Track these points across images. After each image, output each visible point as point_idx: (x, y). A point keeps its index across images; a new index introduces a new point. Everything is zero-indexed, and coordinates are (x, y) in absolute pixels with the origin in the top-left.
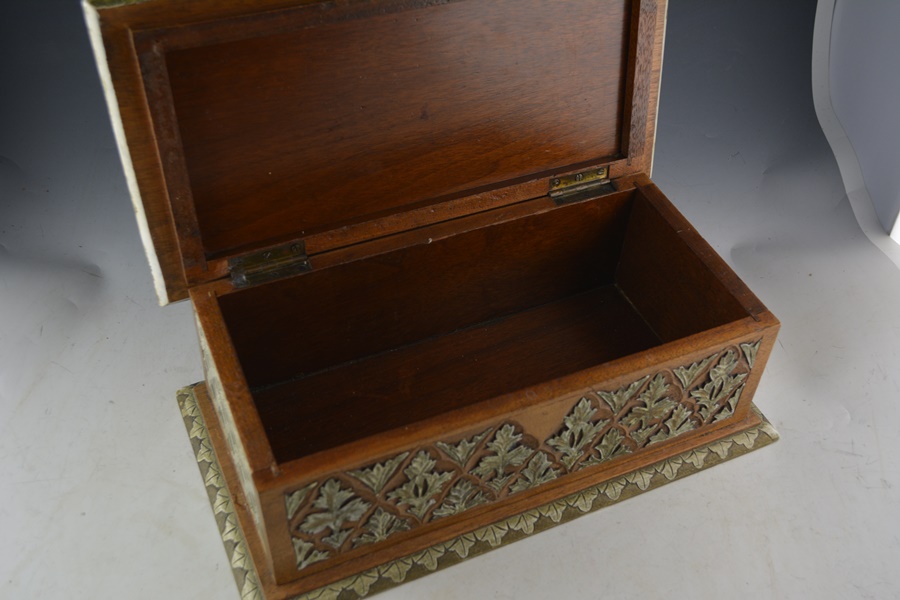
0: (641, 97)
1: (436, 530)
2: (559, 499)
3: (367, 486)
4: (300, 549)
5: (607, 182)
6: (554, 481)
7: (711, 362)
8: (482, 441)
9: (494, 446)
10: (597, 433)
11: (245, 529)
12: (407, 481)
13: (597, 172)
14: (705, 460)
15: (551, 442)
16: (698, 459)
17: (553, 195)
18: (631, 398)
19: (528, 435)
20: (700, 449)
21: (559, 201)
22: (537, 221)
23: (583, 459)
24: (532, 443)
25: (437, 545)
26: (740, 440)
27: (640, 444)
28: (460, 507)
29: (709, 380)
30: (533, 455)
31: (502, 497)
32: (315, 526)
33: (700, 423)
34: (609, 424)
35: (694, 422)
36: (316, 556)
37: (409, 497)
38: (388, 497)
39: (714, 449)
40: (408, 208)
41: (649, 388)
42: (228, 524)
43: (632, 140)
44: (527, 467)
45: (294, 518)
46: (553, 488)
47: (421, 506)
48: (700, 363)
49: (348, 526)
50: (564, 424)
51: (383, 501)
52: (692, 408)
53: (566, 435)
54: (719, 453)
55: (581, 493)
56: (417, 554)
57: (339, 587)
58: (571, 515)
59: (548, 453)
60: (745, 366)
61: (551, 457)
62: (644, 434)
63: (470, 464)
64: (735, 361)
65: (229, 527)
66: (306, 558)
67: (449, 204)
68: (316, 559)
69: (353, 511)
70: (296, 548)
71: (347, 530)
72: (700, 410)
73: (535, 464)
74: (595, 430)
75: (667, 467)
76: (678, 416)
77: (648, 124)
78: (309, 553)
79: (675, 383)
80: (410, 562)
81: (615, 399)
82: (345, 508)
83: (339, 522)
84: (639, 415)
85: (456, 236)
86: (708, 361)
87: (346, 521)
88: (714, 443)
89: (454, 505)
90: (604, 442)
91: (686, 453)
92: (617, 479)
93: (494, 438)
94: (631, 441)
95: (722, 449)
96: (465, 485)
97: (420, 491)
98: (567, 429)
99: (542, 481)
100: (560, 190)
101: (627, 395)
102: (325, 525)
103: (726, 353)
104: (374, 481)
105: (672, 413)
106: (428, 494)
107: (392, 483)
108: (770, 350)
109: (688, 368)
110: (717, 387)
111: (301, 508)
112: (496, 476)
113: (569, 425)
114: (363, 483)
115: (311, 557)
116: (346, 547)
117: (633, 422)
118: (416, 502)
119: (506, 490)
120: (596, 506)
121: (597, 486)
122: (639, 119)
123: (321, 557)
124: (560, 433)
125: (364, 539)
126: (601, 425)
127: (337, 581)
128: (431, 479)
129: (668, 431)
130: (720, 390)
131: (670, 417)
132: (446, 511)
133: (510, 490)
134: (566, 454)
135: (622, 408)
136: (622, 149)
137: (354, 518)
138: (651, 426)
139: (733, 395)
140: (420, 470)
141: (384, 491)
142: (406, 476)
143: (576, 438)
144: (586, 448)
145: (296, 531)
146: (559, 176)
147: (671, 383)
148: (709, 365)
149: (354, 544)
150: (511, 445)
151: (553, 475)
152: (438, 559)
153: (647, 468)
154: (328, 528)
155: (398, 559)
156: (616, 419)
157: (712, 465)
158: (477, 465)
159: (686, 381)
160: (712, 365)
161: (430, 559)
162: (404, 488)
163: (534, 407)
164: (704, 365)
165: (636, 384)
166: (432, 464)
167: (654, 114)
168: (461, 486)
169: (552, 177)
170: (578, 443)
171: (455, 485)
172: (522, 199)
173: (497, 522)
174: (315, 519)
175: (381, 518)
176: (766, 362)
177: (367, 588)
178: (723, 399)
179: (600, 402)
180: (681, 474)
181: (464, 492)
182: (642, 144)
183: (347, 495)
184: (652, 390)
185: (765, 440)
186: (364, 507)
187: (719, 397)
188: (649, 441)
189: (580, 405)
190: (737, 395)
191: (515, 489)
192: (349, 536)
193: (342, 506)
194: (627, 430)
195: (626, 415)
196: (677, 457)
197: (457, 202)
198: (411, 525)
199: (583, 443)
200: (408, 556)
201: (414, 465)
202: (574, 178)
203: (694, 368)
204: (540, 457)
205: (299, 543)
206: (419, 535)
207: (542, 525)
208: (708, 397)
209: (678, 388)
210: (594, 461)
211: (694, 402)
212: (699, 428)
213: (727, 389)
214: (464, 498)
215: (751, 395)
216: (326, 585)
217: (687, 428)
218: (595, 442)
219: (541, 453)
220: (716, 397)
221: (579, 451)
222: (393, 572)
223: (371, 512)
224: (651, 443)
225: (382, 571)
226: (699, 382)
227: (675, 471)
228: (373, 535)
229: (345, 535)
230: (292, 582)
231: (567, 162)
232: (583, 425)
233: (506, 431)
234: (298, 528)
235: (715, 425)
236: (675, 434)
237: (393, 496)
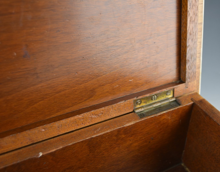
0: (192, 40)
5: (174, 99)
13: (166, 93)
17: (137, 111)
21: (142, 115)
22: (127, 131)
40: (22, 129)
43: (187, 70)
67: (57, 124)
77: (198, 59)
85: (63, 149)
100: (142, 107)
122: (192, 56)
136: (181, 78)
146: (140, 97)
167: (200, 53)
169: (135, 98)
172: (114, 116)
182: (195, 73)
197: (64, 121)
202: (151, 98)
231: (145, 88)
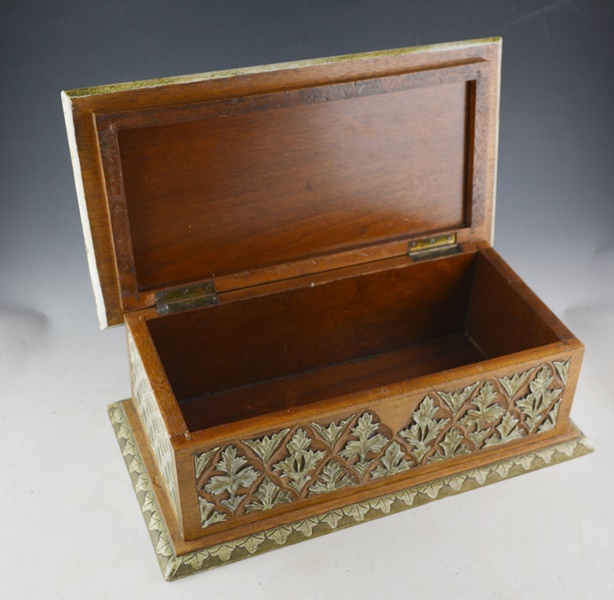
0: (480, 178)
1: (312, 505)
2: (412, 487)
3: (258, 456)
4: (204, 508)
5: (455, 246)
6: (407, 472)
7: (530, 376)
8: (347, 426)
9: (357, 432)
10: (440, 430)
11: (160, 502)
12: (289, 455)
13: (447, 237)
14: (532, 463)
15: (403, 434)
16: (526, 462)
17: (411, 254)
18: (466, 401)
19: (383, 425)
20: (528, 454)
21: (416, 259)
22: (398, 273)
23: (430, 454)
24: (387, 433)
25: (312, 517)
26: (561, 449)
27: (477, 445)
28: (331, 486)
29: (530, 392)
30: (389, 444)
31: (365, 482)
32: (217, 487)
33: (527, 432)
34: (449, 423)
35: (522, 430)
36: (216, 517)
37: (290, 471)
38: (274, 469)
39: (540, 455)
40: (295, 260)
41: (480, 394)
42: (147, 499)
43: (474, 212)
44: (384, 455)
45: (200, 477)
46: (406, 479)
47: (300, 480)
48: (520, 375)
49: (242, 491)
50: (412, 418)
51: (269, 471)
52: (518, 417)
53: (415, 428)
54: (544, 458)
55: (430, 484)
56: (296, 522)
57: (233, 545)
58: (421, 500)
59: (401, 445)
60: (559, 382)
61: (403, 449)
62: (480, 436)
63: (338, 446)
64: (550, 376)
65: (147, 500)
66: (208, 518)
67: (328, 258)
68: (216, 520)
69: (246, 478)
70: (201, 507)
71: (241, 495)
72: (525, 419)
73: (391, 453)
74: (438, 427)
75: (500, 467)
76: (507, 422)
77: (487, 202)
78: (211, 514)
79: (501, 391)
80: (290, 528)
81: (453, 400)
82: (240, 474)
83: (235, 487)
84: (474, 418)
85: (334, 283)
86: (528, 374)
87: (241, 486)
88: (540, 450)
89: (326, 484)
90: (446, 440)
91: (516, 457)
92: (459, 474)
93: (357, 425)
94: (470, 442)
95: (546, 456)
96: (334, 465)
97: (299, 466)
98: (415, 423)
99: (397, 470)
100: (417, 250)
101: (462, 397)
102: (224, 488)
103: (541, 370)
104: (263, 451)
105: (501, 420)
106: (305, 470)
107: (277, 456)
108: (579, 370)
109: (511, 379)
110: (538, 399)
111: (206, 469)
112: (359, 461)
113: (416, 419)
114: (254, 452)
115: (212, 517)
116: (240, 511)
117: (470, 424)
118: (296, 476)
119: (367, 475)
120: (442, 495)
121: (442, 479)
122: (479, 196)
123: (220, 518)
124: (409, 427)
125: (255, 506)
126: (443, 423)
127: (232, 540)
128: (308, 456)
129: (500, 437)
130: (540, 402)
131: (501, 423)
132: (319, 489)
133: (371, 476)
134: (415, 447)
135: (459, 409)
136: (466, 221)
137: (246, 484)
138: (485, 430)
139: (553, 409)
140: (299, 446)
141: (270, 462)
142: (287, 450)
143: (423, 433)
144: (432, 443)
145: (202, 491)
146: (416, 239)
147: (499, 392)
148: (528, 378)
149: (246, 510)
150: (370, 432)
151: (406, 465)
152: (313, 528)
153: (484, 467)
154: (226, 490)
155: (281, 526)
156: (455, 419)
157: (537, 468)
158: (344, 448)
159: (511, 391)
160: (531, 379)
161: (306, 528)
162: (286, 462)
163: (387, 399)
164: (524, 377)
165: (469, 388)
166: (308, 441)
167: (492, 193)
168: (331, 466)
169: (410, 240)
170: (425, 438)
171: (326, 465)
172: (386, 256)
173: (361, 502)
174: (217, 480)
175: (267, 488)
176: (577, 381)
177: (256, 547)
178: (544, 411)
179: (441, 401)
180: (512, 474)
181: (334, 472)
182: (483, 216)
183: (242, 461)
184: (482, 395)
185: (582, 451)
186: (254, 475)
187: (541, 409)
188: (485, 444)
189: (425, 402)
190: (556, 408)
191: (376, 475)
192: (243, 501)
193: (237, 472)
194: (465, 431)
195: (463, 417)
196: (508, 460)
197: (334, 256)
198: (291, 499)
199: (429, 438)
200: (289, 524)
201: (294, 441)
202: (428, 241)
203: (516, 379)
204: (395, 448)
205: (204, 502)
206: (298, 509)
207: (397, 507)
208: (531, 408)
209: (504, 396)
210: (440, 457)
211: (519, 411)
212: (527, 437)
213: (547, 402)
214: (334, 477)
215: (568, 410)
216: (223, 543)
217: (516, 435)
218: (439, 438)
219: (395, 443)
220: (538, 408)
221: (427, 445)
222: (276, 535)
223: (260, 481)
224: (487, 446)
225: (268, 535)
226: (522, 393)
227: (507, 470)
228: (261, 503)
229: (239, 499)
230: (197, 539)
231: (423, 230)
232: (428, 422)
233: (366, 419)
234: (203, 488)
235: (540, 435)
236: (506, 440)
237: (277, 468)
